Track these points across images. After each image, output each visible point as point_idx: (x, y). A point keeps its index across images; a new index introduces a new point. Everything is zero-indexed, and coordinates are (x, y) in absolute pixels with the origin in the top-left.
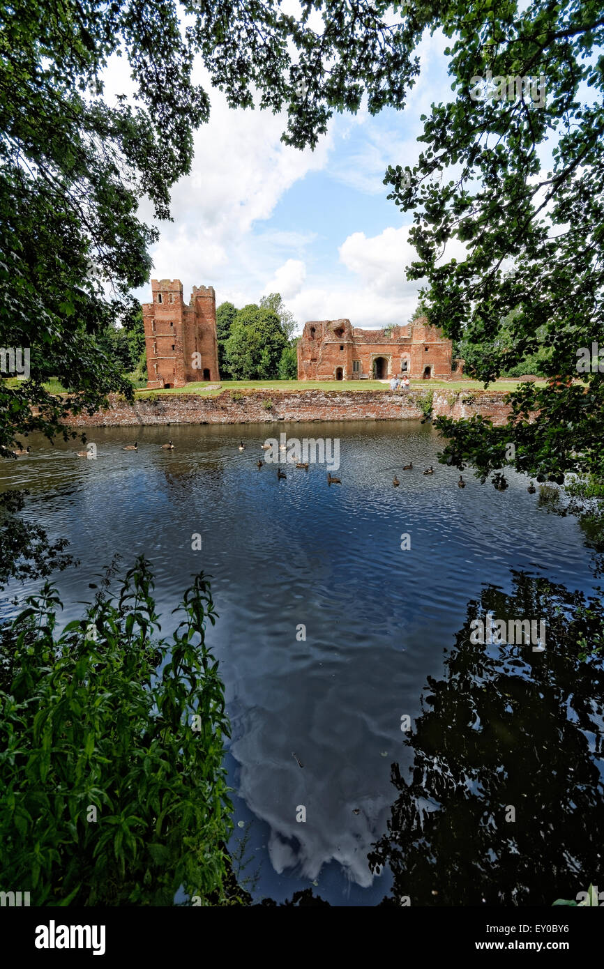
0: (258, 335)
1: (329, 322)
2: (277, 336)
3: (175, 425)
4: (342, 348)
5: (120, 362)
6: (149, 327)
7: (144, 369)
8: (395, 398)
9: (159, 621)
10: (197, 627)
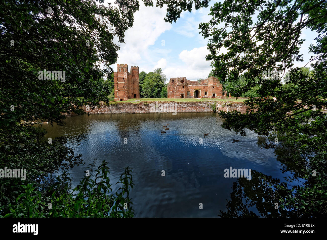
0: (154, 82)
1: (179, 78)
2: (160, 83)
3: (123, 114)
4: (183, 87)
5: (105, 92)
6: (116, 80)
7: (113, 94)
8: (202, 104)
9: (111, 187)
10: (126, 190)
